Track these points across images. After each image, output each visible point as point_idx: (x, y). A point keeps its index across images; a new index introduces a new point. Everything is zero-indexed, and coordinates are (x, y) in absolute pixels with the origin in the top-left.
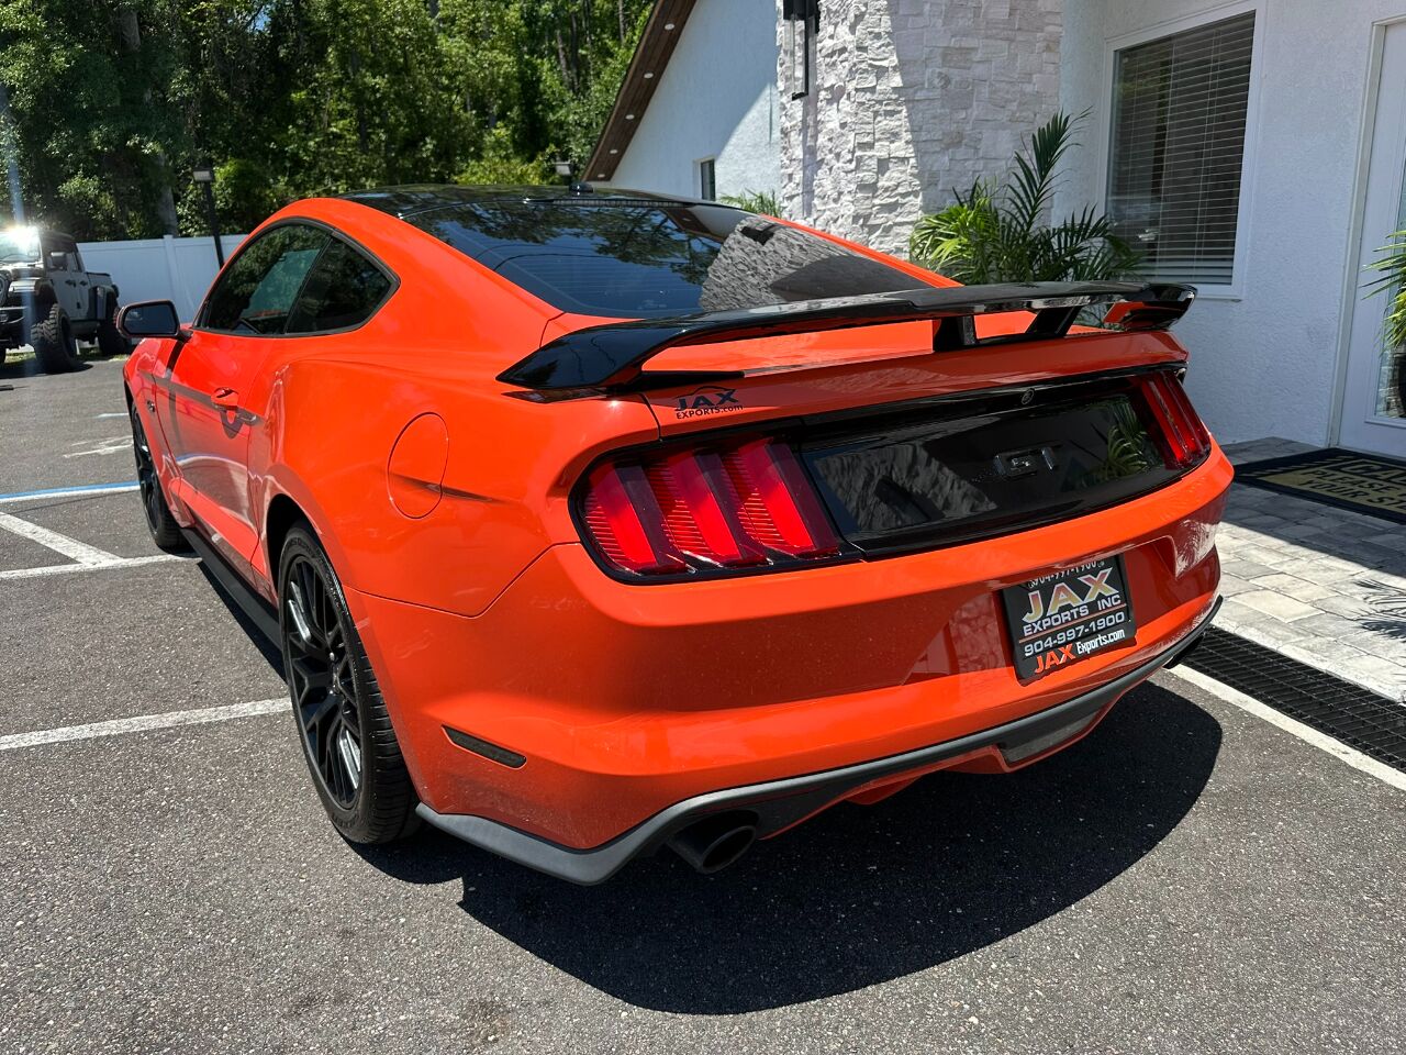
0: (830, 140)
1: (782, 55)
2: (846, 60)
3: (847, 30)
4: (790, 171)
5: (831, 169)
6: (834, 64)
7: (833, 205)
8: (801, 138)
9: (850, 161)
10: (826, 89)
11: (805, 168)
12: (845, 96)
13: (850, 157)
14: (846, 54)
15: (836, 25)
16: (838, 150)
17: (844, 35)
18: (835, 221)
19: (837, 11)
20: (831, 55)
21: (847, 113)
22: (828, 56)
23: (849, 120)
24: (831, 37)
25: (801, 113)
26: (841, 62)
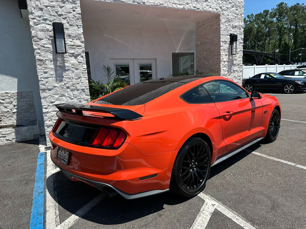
0: (73, 65)
1: (35, 38)
2: (81, 49)
3: (80, 42)
4: (45, 71)
5: (73, 72)
6: (74, 48)
7: (76, 80)
8: (52, 63)
9: (85, 71)
10: (68, 53)
11: (56, 71)
12: (80, 56)
13: (85, 70)
14: (81, 47)
15: (73, 39)
16: (78, 68)
17: (78, 42)
18: (78, 84)
19: (74, 36)
20: (72, 46)
21: (82, 60)
22: (70, 46)
23: (83, 62)
24: (71, 42)
25: (52, 56)
26: (78, 49)
